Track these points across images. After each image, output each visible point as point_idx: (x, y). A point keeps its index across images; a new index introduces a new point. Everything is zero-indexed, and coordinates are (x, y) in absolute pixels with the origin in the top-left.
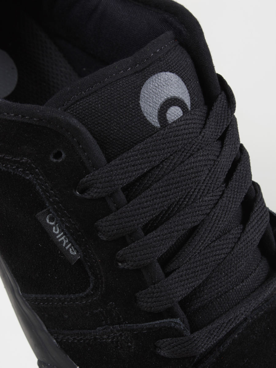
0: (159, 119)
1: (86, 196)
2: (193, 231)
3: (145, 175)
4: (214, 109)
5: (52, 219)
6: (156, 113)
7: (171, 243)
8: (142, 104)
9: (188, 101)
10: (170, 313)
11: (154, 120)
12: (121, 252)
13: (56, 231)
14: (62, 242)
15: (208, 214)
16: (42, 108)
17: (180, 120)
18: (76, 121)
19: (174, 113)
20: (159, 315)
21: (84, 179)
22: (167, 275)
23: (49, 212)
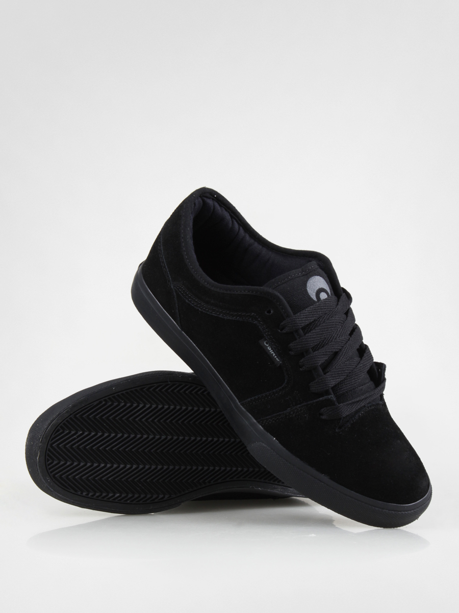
0: (316, 297)
1: (284, 331)
2: (336, 354)
3: (310, 324)
4: (341, 300)
5: (267, 343)
6: (314, 294)
7: (326, 358)
8: (308, 289)
9: (329, 291)
10: (327, 393)
11: (314, 298)
12: (302, 361)
13: (269, 349)
14: (272, 354)
15: (343, 347)
16: (262, 288)
17: (326, 299)
18: (279, 294)
19: (323, 296)
20: (321, 395)
21: (282, 323)
22: (325, 374)
23: (266, 340)
